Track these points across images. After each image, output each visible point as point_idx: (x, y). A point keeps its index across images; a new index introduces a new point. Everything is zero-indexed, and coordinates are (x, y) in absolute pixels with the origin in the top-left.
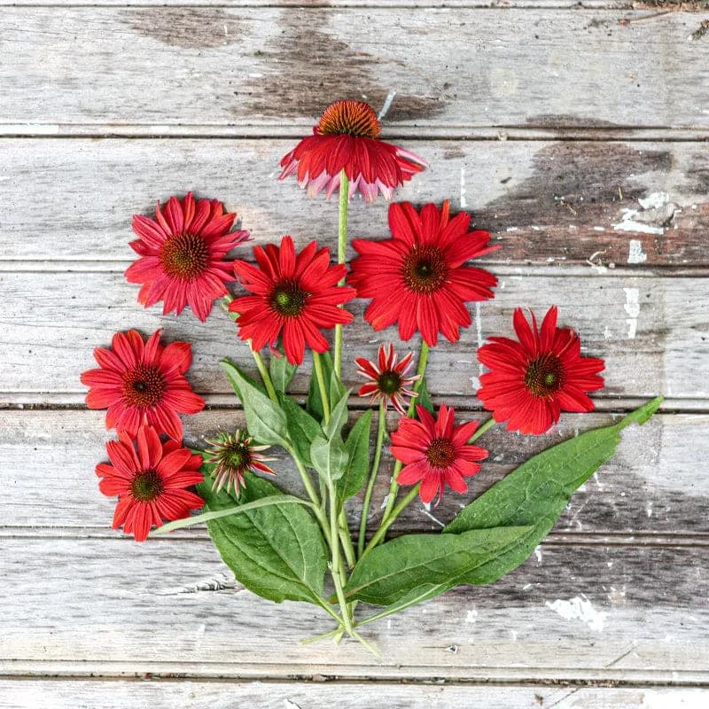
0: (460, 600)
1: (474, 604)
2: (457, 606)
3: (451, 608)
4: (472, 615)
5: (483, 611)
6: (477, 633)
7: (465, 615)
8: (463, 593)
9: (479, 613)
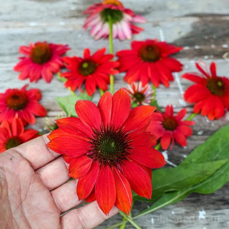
0: (193, 206)
1: (202, 208)
2: (193, 209)
3: (189, 211)
4: (202, 214)
5: (208, 211)
6: (208, 224)
7: (198, 214)
8: (194, 202)
9: (206, 212)
